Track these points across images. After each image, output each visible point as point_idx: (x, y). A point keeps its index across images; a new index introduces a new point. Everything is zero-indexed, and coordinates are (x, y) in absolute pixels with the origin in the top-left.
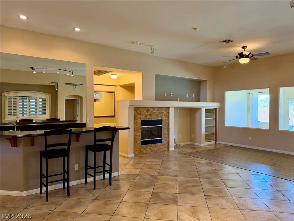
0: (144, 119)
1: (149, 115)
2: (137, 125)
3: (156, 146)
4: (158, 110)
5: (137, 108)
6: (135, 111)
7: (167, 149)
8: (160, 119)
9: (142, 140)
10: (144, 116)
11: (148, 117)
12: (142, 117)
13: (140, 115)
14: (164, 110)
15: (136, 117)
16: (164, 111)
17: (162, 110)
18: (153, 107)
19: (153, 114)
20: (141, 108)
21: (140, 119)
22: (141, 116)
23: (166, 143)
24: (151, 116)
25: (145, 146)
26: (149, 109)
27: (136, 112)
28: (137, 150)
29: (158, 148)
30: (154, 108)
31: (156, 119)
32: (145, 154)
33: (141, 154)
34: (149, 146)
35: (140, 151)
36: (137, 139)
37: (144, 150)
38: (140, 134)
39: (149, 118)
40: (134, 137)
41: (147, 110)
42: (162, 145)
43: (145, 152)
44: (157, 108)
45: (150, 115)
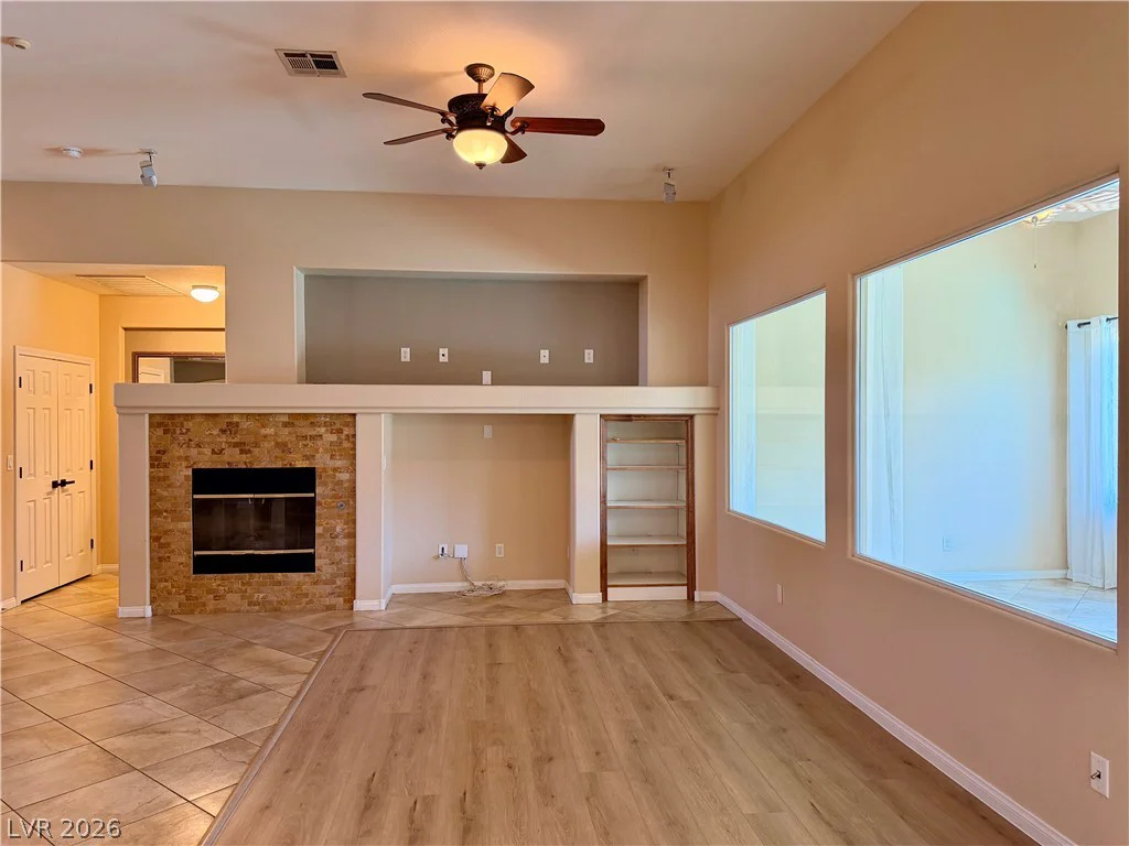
0: (206, 461)
1: (236, 445)
2: (169, 486)
3: (279, 583)
4: (286, 425)
5: (172, 416)
6: (160, 432)
7: (341, 599)
8: (300, 464)
9: (197, 553)
10: (207, 451)
11: (231, 456)
12: (199, 453)
13: (189, 447)
14: (325, 425)
15: (164, 452)
16: (323, 430)
17: (312, 423)
18: (259, 415)
19: (257, 445)
20: (192, 416)
21: (184, 464)
22: (194, 452)
23: (335, 576)
24: (249, 451)
25: (212, 580)
26: (236, 419)
27: (166, 432)
28: (169, 593)
29: (288, 594)
30: (262, 418)
31: (279, 465)
32: (217, 611)
33: (192, 612)
34: (235, 580)
35: (188, 598)
36: (173, 547)
37: (212, 596)
38: (188, 525)
39: (234, 459)
40: (154, 539)
41: (224, 427)
42: (316, 583)
43: (211, 605)
44: (286, 419)
45: (243, 448)
